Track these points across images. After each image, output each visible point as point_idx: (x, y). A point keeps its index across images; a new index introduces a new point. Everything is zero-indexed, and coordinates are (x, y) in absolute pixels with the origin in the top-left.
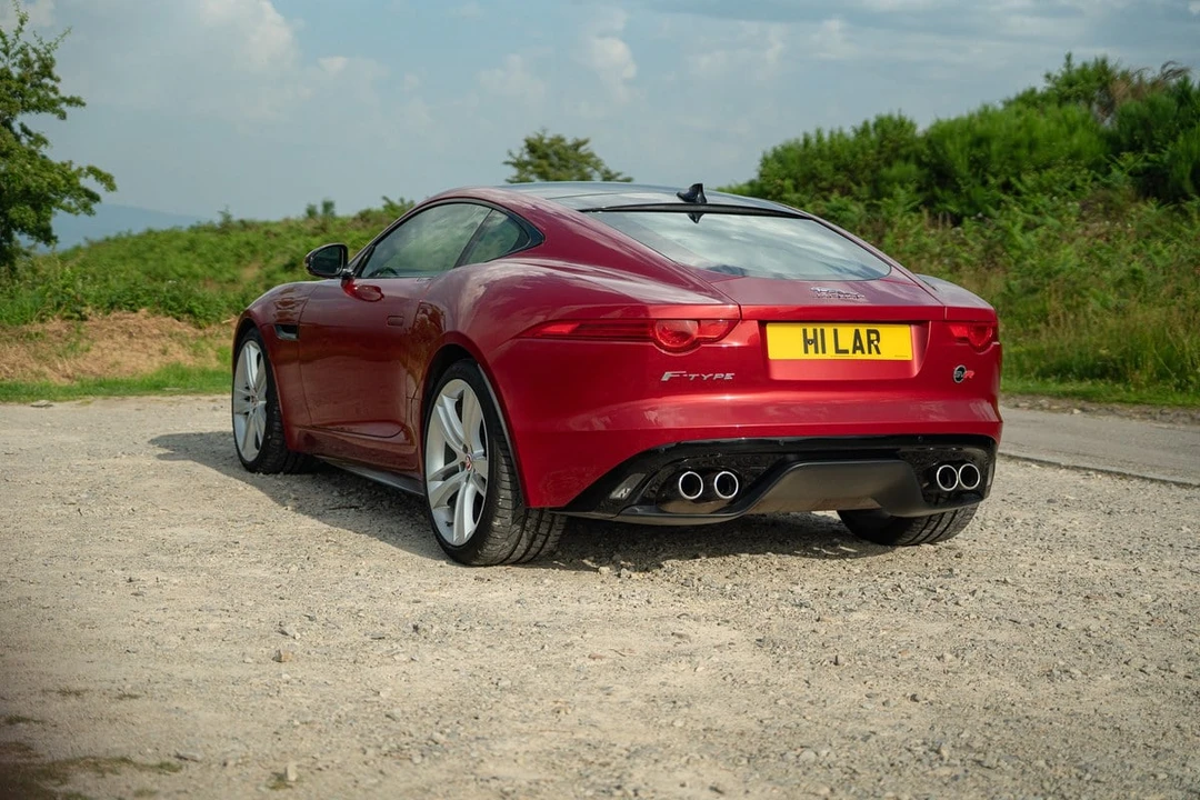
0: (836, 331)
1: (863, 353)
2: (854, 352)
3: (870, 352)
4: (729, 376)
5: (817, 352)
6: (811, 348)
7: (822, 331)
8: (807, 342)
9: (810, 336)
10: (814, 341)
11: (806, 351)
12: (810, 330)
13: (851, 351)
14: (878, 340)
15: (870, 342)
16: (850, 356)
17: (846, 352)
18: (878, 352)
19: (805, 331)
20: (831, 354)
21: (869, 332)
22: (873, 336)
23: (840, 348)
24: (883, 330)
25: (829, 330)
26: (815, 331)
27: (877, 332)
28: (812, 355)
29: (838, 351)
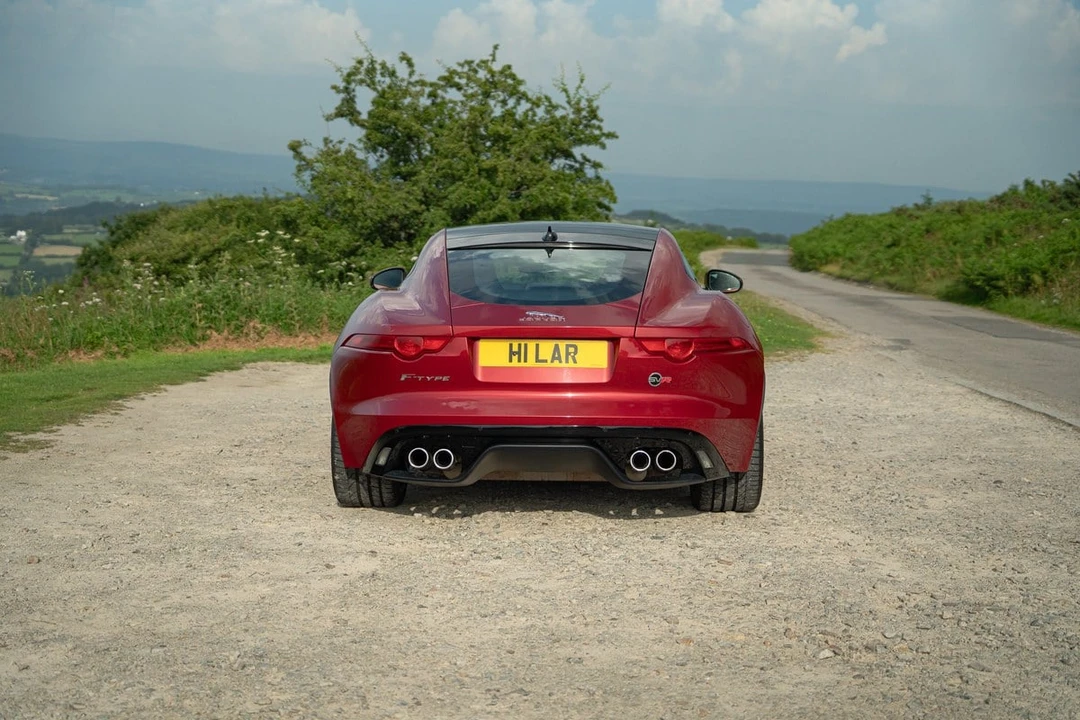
0: (537, 345)
1: (560, 362)
2: (552, 362)
3: (567, 361)
4: (445, 379)
5: (519, 361)
6: (515, 358)
7: (526, 345)
8: (512, 353)
9: (515, 349)
10: (519, 353)
11: (511, 361)
12: (515, 344)
13: (549, 361)
14: (575, 353)
15: (568, 354)
16: (549, 364)
17: (546, 361)
18: (575, 362)
19: (511, 345)
20: (531, 362)
21: (568, 346)
22: (571, 350)
23: (540, 358)
24: (580, 344)
25: (531, 345)
26: (520, 345)
27: (576, 348)
28: (515, 363)
29: (537, 360)
